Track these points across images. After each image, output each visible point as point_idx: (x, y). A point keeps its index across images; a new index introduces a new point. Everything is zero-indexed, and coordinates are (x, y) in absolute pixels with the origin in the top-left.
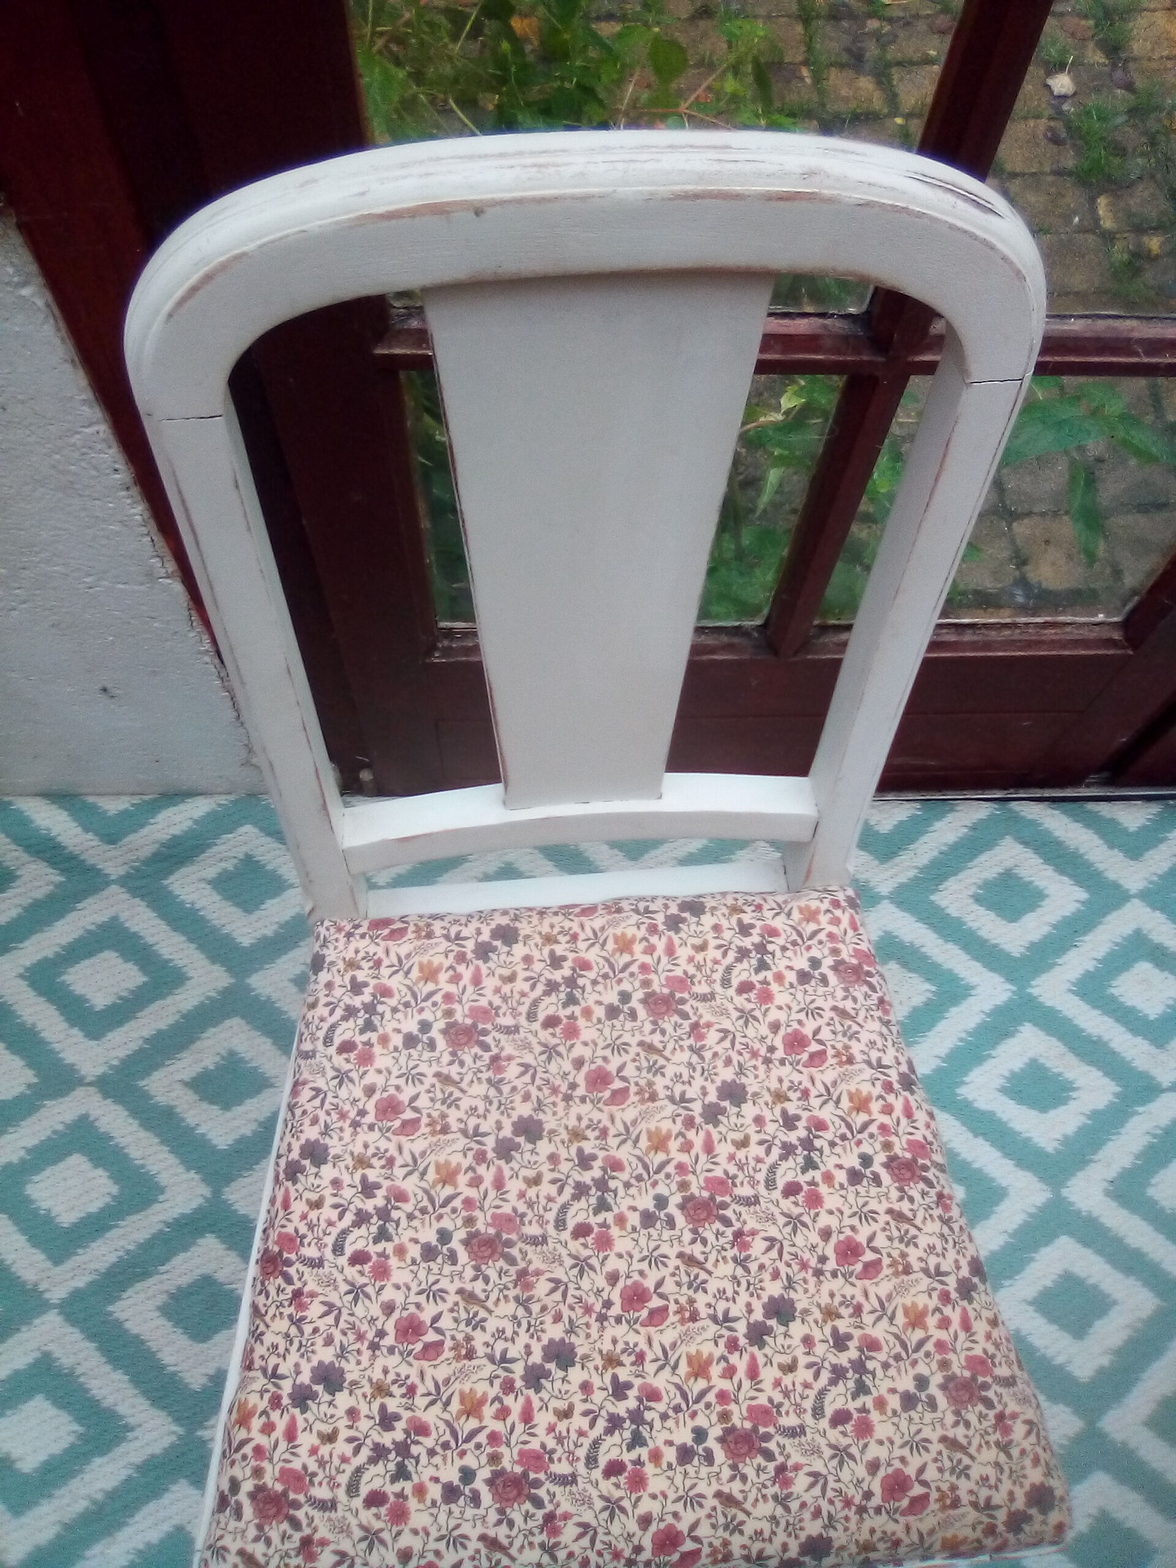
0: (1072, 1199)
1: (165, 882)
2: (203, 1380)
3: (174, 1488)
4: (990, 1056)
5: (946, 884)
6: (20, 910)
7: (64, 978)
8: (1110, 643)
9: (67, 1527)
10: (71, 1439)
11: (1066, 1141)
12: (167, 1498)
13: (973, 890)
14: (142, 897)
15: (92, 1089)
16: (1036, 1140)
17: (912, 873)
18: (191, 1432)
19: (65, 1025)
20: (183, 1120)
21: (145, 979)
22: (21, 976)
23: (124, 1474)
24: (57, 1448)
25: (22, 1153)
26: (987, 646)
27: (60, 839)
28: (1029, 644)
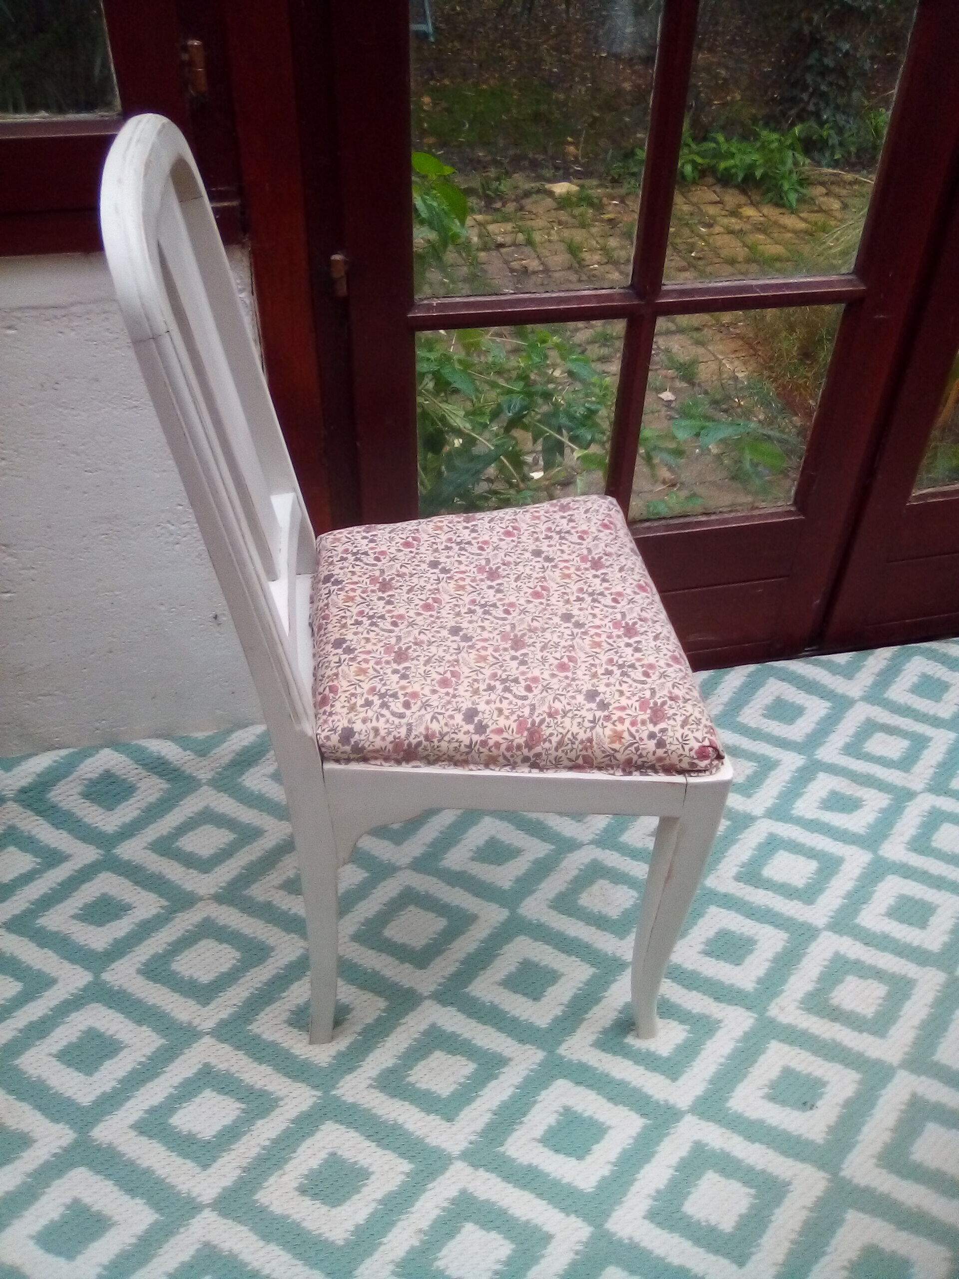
0: (886, 855)
1: (240, 780)
2: (329, 1059)
3: (322, 1127)
4: (805, 792)
5: (743, 711)
6: (139, 811)
7: (177, 844)
8: (789, 513)
9: (245, 1170)
10: (237, 1112)
11: (870, 827)
12: (318, 1136)
13: (761, 712)
14: (225, 791)
15: (210, 901)
16: (851, 829)
17: (721, 708)
18: (326, 1092)
19: (184, 869)
20: (278, 908)
21: (235, 836)
22: (146, 848)
23: (283, 1126)
24: (228, 1121)
25: (165, 946)
26: (726, 521)
27: (167, 757)
28: (747, 518)
